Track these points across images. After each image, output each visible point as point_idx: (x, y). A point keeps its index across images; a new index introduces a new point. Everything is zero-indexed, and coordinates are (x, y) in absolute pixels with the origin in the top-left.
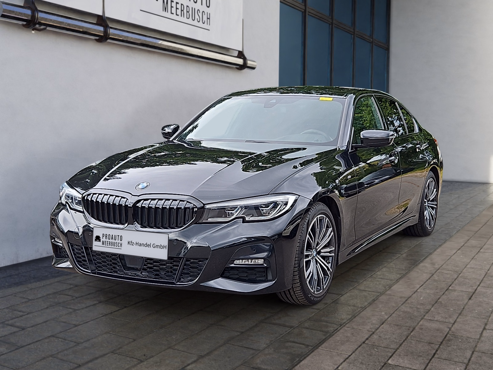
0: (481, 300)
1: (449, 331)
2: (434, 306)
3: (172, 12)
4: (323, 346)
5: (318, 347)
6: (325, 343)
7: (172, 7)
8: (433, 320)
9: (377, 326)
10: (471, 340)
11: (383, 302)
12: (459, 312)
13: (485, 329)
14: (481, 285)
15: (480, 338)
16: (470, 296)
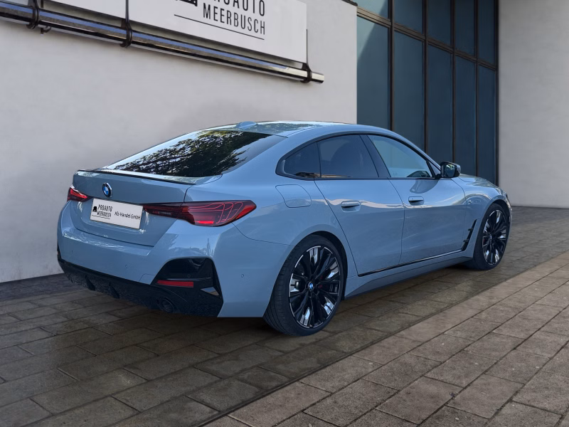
0: (531, 351)
1: (449, 400)
2: (454, 357)
3: (216, 19)
4: (237, 412)
5: (229, 413)
6: (245, 408)
7: (215, 13)
8: (436, 379)
9: (346, 384)
10: (476, 419)
11: (384, 347)
12: (486, 368)
13: (510, 401)
14: (542, 329)
15: (493, 417)
16: (517, 344)
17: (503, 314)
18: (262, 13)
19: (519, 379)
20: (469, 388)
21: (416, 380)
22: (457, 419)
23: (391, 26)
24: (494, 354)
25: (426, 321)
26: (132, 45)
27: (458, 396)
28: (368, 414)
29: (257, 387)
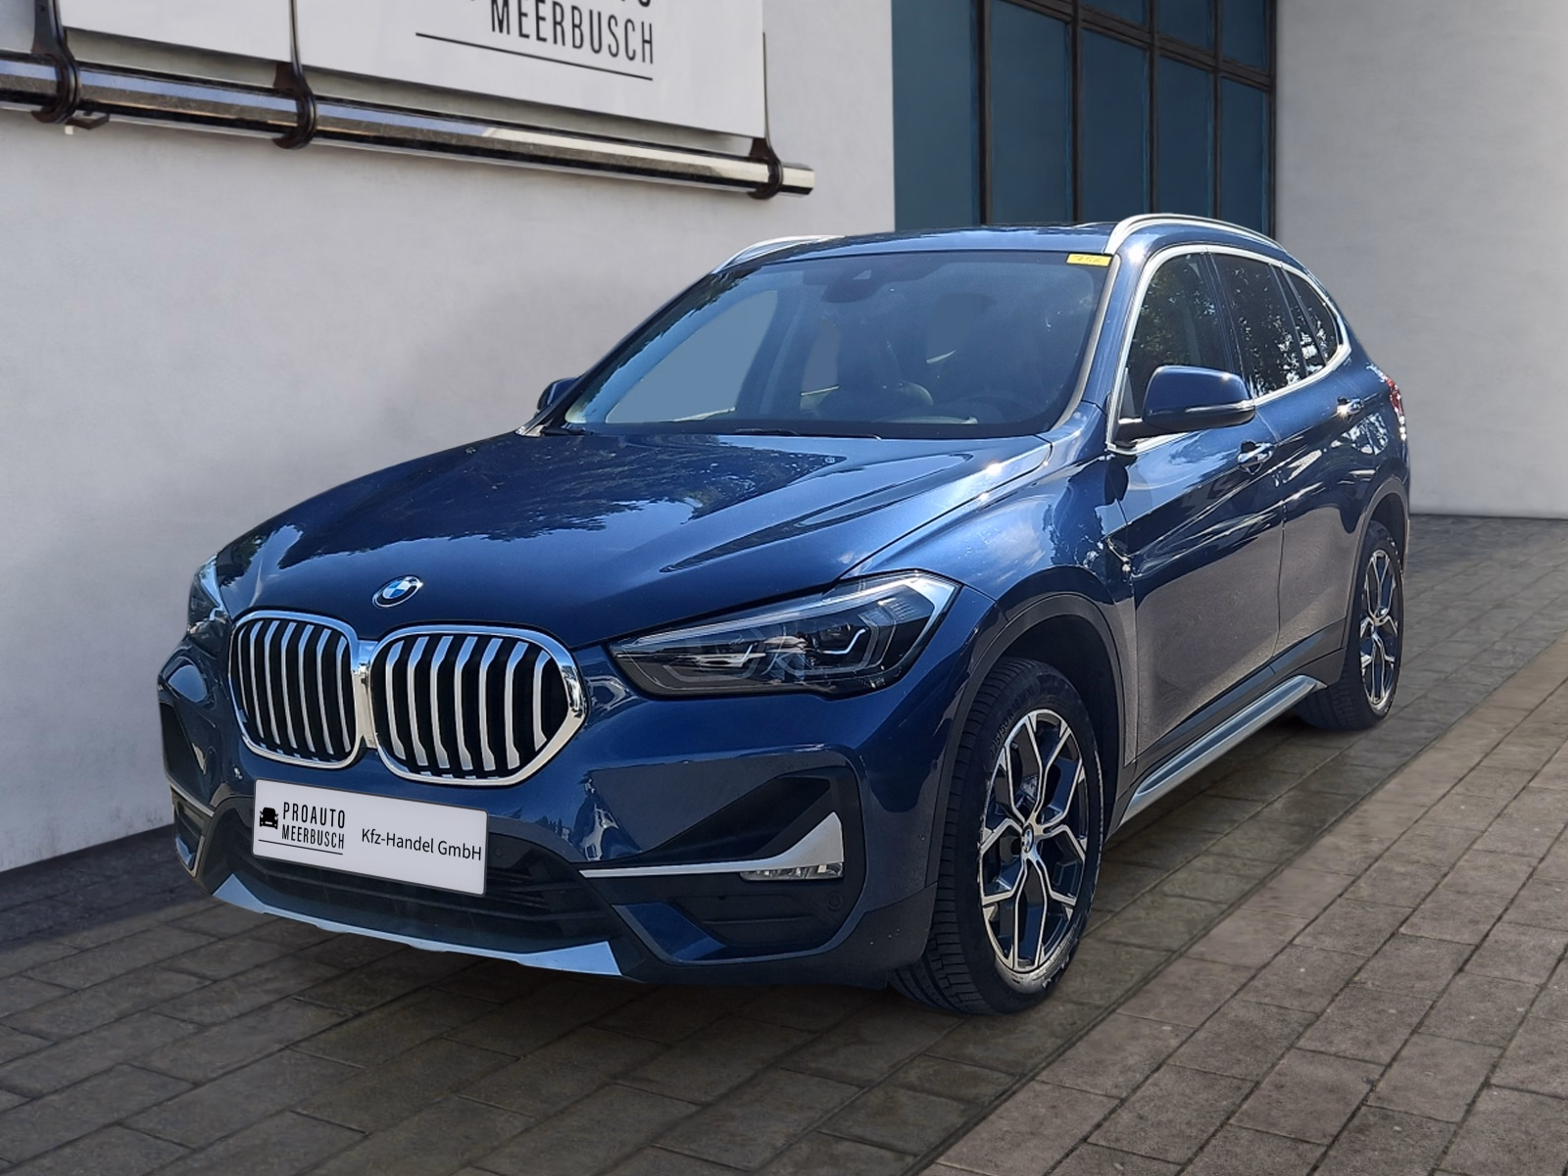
0: (1497, 973)
1: (1368, 1094)
2: (1338, 998)
3: (524, 32)
4: (951, 1153)
5: (938, 1158)
6: (961, 1143)
7: (521, 14)
8: (1321, 1053)
9: (1139, 1077)
10: (1435, 1128)
11: (1175, 985)
12: (1415, 1020)
13: (1486, 1084)
14: (1506, 918)
15: (1464, 1119)
16: (1461, 961)
17: (1407, 883)
19: (1491, 1038)
20: (1395, 1065)
21: (1282, 1056)
22: (1397, 1128)
24: (1419, 985)
25: (1239, 913)
26: (317, 142)
27: (1381, 1085)
28: (1220, 1134)
29: (959, 1099)
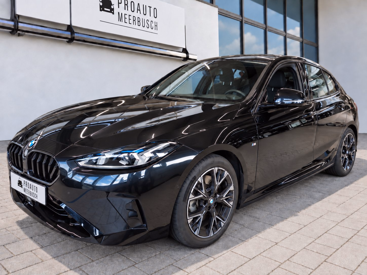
3: (126, 22)
7: (125, 18)
18: (155, 16)
23: (242, 20)
26: (74, 41)
